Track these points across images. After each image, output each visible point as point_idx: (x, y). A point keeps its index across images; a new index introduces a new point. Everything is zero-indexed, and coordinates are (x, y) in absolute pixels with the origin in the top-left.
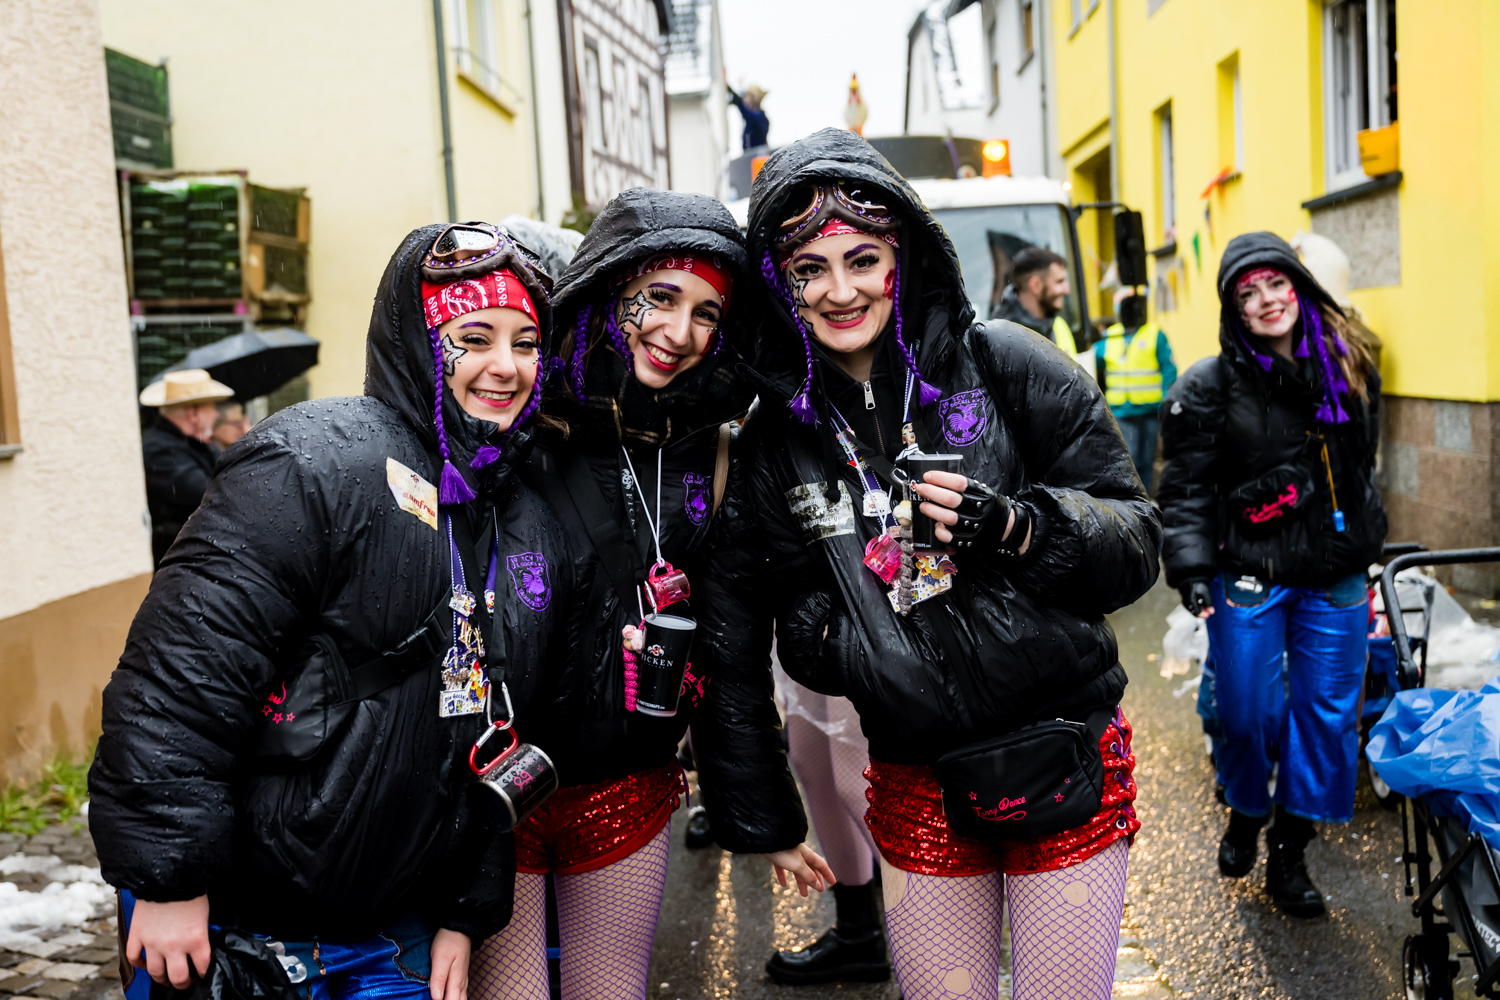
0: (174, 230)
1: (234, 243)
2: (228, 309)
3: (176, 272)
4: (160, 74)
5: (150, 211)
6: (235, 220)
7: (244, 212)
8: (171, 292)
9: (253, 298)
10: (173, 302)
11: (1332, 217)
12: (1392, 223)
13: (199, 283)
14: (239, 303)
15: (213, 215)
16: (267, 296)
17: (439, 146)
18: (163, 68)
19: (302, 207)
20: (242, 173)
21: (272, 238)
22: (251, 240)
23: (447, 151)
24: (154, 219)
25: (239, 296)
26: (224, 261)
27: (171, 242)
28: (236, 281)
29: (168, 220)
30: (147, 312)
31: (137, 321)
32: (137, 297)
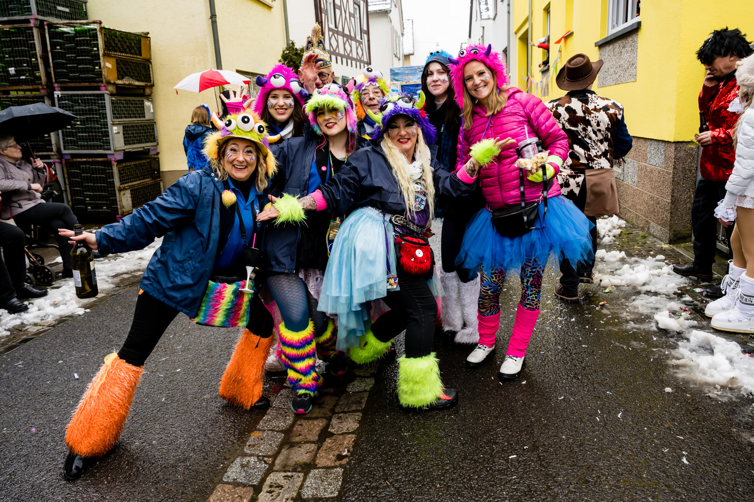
0: (70, 50)
1: (97, 57)
2: (98, 88)
3: (74, 70)
5: (58, 40)
6: (97, 45)
7: (101, 42)
8: (73, 80)
9: (109, 83)
11: (608, 49)
12: (634, 50)
13: (83, 75)
14: (102, 85)
15: (87, 43)
16: (120, 82)
17: (208, 14)
20: (99, 22)
21: (121, 55)
22: (107, 56)
24: (61, 44)
25: (102, 82)
26: (94, 65)
27: (69, 56)
28: (100, 74)
29: (67, 45)
30: (63, 89)
31: (57, 93)
32: (56, 82)
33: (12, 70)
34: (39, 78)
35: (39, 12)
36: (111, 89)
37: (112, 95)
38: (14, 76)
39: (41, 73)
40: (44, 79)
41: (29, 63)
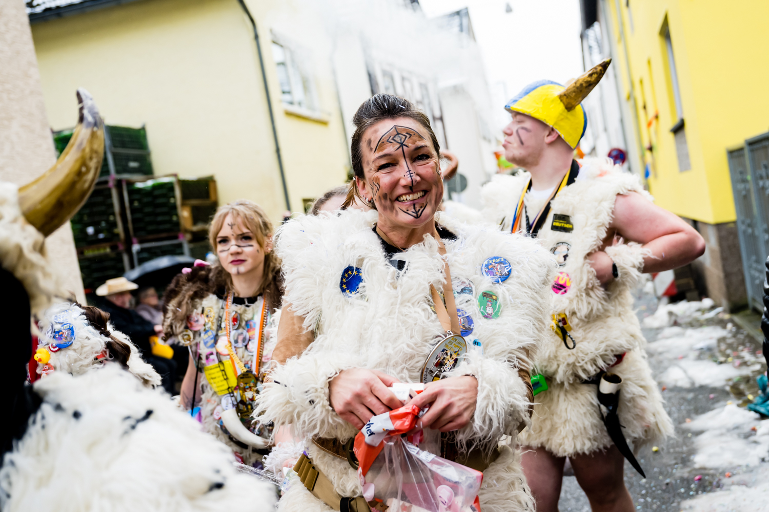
0: (148, 204)
1: (174, 207)
2: (176, 237)
3: (151, 223)
4: (142, 132)
5: (137, 196)
6: (174, 197)
7: (178, 192)
8: (150, 232)
9: (186, 231)
10: (151, 237)
13: (162, 227)
14: (180, 235)
15: (164, 196)
16: (195, 228)
17: (273, 148)
18: (143, 129)
19: (211, 185)
20: (175, 175)
21: (195, 202)
22: (183, 205)
23: (278, 150)
24: (139, 201)
25: (179, 231)
26: (171, 216)
27: (148, 210)
28: (177, 224)
29: (145, 200)
30: (141, 242)
31: (136, 247)
32: (135, 235)
33: (90, 230)
34: (118, 235)
35: (118, 172)
36: (188, 237)
37: (190, 242)
38: (92, 236)
39: (120, 229)
40: (122, 235)
41: (107, 221)
